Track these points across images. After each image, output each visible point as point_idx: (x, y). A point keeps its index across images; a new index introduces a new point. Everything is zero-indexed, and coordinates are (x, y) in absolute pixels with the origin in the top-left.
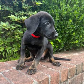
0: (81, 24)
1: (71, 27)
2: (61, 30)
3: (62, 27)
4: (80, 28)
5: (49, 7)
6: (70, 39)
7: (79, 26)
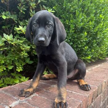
0: (95, 37)
1: (84, 40)
2: (73, 44)
3: (75, 40)
4: (92, 41)
5: (61, 16)
6: (81, 54)
7: (92, 38)
